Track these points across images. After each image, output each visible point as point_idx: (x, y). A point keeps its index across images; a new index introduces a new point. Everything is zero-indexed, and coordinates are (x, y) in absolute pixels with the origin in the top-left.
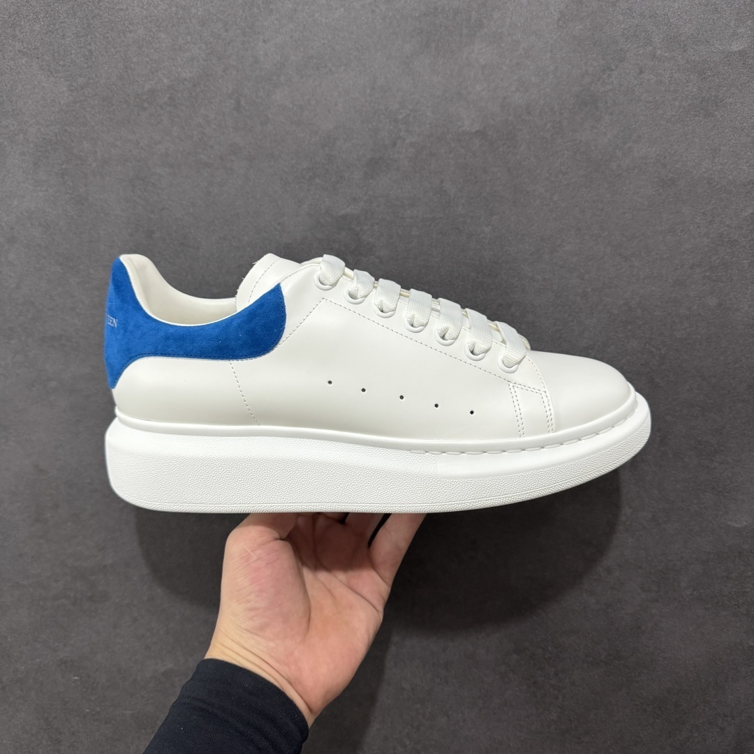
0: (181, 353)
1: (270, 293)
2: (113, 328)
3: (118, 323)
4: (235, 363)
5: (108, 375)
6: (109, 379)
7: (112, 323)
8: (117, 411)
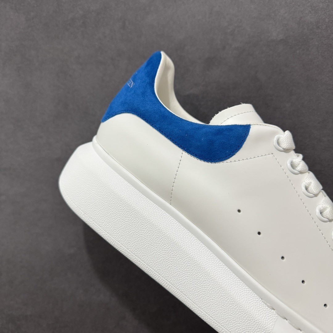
0: (158, 126)
1: (241, 126)
2: (129, 87)
3: (134, 86)
4: (185, 155)
5: (106, 113)
6: (105, 116)
7: (130, 84)
8: (95, 138)
